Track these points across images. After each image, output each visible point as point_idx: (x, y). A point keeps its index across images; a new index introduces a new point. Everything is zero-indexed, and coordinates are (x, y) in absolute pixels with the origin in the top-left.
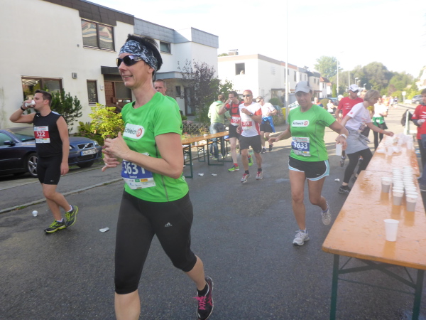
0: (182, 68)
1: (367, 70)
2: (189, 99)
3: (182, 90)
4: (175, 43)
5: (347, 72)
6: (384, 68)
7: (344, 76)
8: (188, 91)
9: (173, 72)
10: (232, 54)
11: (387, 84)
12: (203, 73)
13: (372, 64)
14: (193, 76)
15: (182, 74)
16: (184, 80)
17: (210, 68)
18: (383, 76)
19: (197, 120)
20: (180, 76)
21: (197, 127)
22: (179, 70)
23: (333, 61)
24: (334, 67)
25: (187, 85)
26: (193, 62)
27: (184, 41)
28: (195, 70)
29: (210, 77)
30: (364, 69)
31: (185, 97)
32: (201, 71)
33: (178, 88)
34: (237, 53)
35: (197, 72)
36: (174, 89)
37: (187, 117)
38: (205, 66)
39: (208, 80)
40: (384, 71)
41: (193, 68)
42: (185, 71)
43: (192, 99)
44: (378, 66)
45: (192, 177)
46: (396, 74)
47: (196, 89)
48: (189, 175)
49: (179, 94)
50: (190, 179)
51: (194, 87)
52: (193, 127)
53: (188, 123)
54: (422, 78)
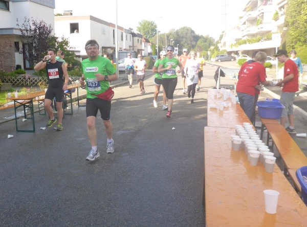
0: (20, 24)
1: (180, 33)
2: (27, 54)
3: (21, 46)
4: (13, 2)
5: (164, 34)
6: (193, 32)
7: (161, 38)
8: (27, 47)
9: (12, 29)
10: (67, 15)
11: (195, 45)
12: (42, 30)
13: (183, 28)
14: (32, 33)
15: (21, 31)
16: (23, 37)
17: (47, 26)
18: (192, 39)
19: (36, 74)
20: (19, 33)
21: (36, 81)
22: (17, 27)
23: (152, 25)
25: (25, 41)
26: (31, 20)
28: (33, 27)
29: (48, 34)
30: (177, 32)
31: (24, 53)
32: (39, 28)
33: (17, 44)
34: (71, 14)
35: (35, 30)
36: (13, 45)
37: (26, 71)
38: (43, 24)
39: (46, 38)
40: (192, 34)
41: (31, 25)
42: (24, 28)
43: (31, 55)
44: (188, 30)
45: (34, 131)
46: (202, 37)
47: (34, 45)
48: (32, 129)
49: (18, 49)
50: (32, 133)
51: (32, 44)
52: (32, 81)
53: (27, 77)
54: (223, 41)
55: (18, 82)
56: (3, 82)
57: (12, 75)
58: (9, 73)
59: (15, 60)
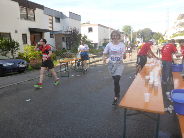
0: (65, 29)
1: (144, 31)
2: (68, 43)
3: (65, 39)
4: (62, 18)
5: (135, 32)
6: (151, 31)
7: (134, 34)
8: (68, 39)
9: (61, 31)
10: (87, 24)
11: (152, 37)
12: (74, 31)
13: (146, 29)
14: (70, 33)
15: (65, 32)
16: (66, 34)
17: (77, 29)
18: (150, 34)
19: (72, 52)
21: (72, 55)
22: (63, 30)
23: (130, 27)
24: (130, 30)
25: (67, 37)
26: (70, 26)
27: (66, 17)
28: (70, 30)
29: (77, 33)
30: (143, 31)
31: (67, 42)
32: (73, 31)
33: (63, 38)
34: (89, 23)
35: (72, 31)
36: (62, 39)
37: (67, 51)
38: (75, 28)
39: (77, 35)
42: (66, 31)
43: (70, 43)
44: (148, 30)
45: (68, 77)
46: (155, 33)
47: (71, 38)
48: (68, 76)
49: (64, 40)
50: (68, 78)
51: (70, 38)
52: (70, 55)
53: (68, 53)
54: (166, 35)
55: (64, 56)
56: (57, 55)
57: (61, 52)
58: (60, 51)
59: (62, 46)
